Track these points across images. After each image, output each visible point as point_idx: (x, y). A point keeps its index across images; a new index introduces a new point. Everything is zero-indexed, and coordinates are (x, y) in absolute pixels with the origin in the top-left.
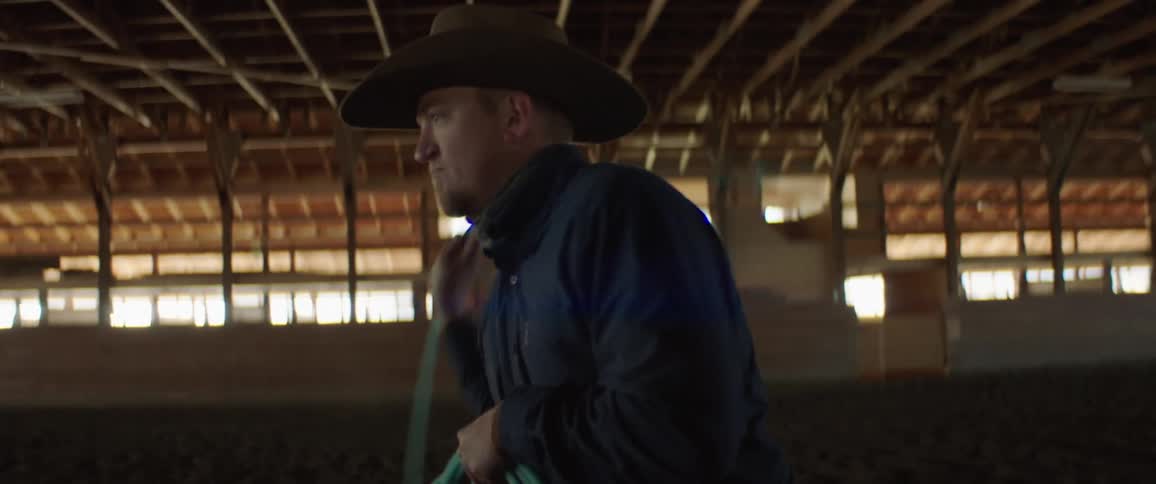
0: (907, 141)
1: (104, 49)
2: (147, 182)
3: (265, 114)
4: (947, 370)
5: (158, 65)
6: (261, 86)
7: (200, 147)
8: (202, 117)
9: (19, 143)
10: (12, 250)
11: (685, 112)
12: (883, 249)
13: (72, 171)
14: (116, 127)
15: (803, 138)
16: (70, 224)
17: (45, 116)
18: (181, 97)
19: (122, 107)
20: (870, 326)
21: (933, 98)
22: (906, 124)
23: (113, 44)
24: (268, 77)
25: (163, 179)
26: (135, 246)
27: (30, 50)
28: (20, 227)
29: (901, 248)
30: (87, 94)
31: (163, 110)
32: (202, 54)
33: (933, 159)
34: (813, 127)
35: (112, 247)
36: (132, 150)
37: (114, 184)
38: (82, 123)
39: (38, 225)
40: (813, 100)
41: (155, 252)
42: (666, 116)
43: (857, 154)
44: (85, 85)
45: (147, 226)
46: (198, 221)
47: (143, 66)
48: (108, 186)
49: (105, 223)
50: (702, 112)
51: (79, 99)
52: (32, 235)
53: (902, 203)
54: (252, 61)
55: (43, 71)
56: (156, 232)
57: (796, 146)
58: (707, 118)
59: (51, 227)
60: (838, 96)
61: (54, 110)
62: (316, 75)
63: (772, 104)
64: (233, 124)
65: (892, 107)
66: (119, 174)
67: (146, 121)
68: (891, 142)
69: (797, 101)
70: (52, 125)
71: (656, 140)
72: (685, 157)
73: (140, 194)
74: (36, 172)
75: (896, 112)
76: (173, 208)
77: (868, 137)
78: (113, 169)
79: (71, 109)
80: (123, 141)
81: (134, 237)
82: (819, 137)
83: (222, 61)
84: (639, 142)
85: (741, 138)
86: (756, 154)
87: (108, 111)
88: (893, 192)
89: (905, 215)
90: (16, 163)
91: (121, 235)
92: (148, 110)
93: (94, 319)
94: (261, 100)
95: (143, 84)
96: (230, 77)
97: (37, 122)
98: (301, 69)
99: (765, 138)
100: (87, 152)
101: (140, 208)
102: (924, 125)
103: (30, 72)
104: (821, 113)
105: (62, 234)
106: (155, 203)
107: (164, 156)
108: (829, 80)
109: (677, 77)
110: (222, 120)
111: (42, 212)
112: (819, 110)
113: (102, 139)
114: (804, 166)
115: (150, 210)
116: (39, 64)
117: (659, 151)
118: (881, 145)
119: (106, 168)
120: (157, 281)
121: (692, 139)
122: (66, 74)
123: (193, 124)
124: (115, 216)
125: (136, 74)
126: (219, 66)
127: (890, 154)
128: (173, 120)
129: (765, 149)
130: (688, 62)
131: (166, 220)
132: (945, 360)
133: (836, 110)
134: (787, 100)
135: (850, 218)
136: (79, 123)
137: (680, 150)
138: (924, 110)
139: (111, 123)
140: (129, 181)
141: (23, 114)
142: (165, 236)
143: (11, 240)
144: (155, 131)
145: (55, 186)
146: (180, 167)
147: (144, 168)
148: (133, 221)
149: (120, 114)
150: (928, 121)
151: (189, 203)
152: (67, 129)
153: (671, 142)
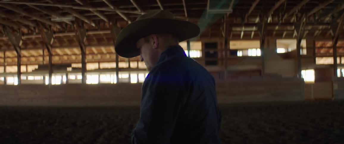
0: (322, 28)
1: (78, 5)
2: (96, 42)
3: (127, 22)
4: (333, 99)
5: (95, 9)
6: (125, 14)
7: (109, 32)
8: (109, 23)
9: (60, 32)
10: (60, 62)
11: (252, 20)
12: (315, 61)
13: (75, 39)
14: (86, 27)
15: (289, 28)
16: (75, 54)
17: (66, 24)
18: (102, 18)
19: (86, 21)
20: (309, 85)
21: (330, 15)
22: (322, 23)
23: (81, 4)
24: (126, 12)
25: (100, 41)
26: (93, 60)
27: (59, 6)
28: (62, 56)
29: (321, 61)
30: (76, 18)
31: (98, 22)
32: (106, 6)
33: (330, 34)
34: (291, 24)
35: (86, 61)
36: (91, 33)
37: (86, 43)
38: (76, 25)
39: (67, 55)
40: (292, 16)
41: (99, 62)
42: (246, 21)
43: (306, 32)
44: (75, 15)
45: (97, 55)
46: (110, 53)
47: (91, 9)
48: (84, 44)
49: (84, 54)
50: (257, 20)
51: (74, 19)
52: (65, 58)
53: (321, 47)
54: (121, 7)
55: (64, 11)
56: (99, 56)
57: (287, 30)
58: (258, 22)
59: (70, 55)
60: (299, 15)
61: (68, 22)
62: (139, 11)
63: (279, 17)
64: (118, 25)
65: (317, 18)
66: (87, 40)
67: (93, 25)
68: (317, 29)
69: (286, 16)
70: (68, 26)
71: (243, 29)
72: (253, 33)
73: (94, 45)
74: (65, 40)
75: (318, 19)
76: (104, 49)
77: (310, 27)
78: (85, 39)
79: (72, 22)
80: (87, 31)
81: (93, 58)
82: (293, 27)
83: (112, 7)
84: (238, 29)
85: (269, 28)
86: (275, 33)
87: (83, 22)
88: (319, 44)
89: (322, 51)
90: (59, 37)
91: (89, 57)
92: (94, 21)
93: (81, 82)
94: (125, 19)
95: (91, 14)
96: (115, 12)
97: (64, 26)
98: (135, 9)
99: (277, 28)
100: (78, 34)
101: (94, 50)
102: (327, 24)
103: (61, 12)
104: (294, 20)
105: (74, 57)
106: (98, 48)
107: (100, 34)
108: (297, 9)
109: (248, 10)
110: (115, 24)
111: (67, 51)
112: (294, 19)
113: (82, 30)
114: (289, 36)
115: (97, 50)
116: (62, 10)
117: (244, 31)
118: (314, 30)
119: (83, 39)
120: (100, 71)
121: (254, 28)
122: (70, 12)
123: (107, 25)
124: (87, 52)
125: (89, 12)
126: (112, 9)
127: (317, 32)
128: (102, 24)
129: (277, 31)
130: (251, 5)
131: (102, 53)
132: (333, 96)
133: (299, 19)
134: (283, 16)
135: (304, 52)
136: (75, 26)
137: (251, 31)
138: (328, 19)
139: (84, 25)
140: (91, 42)
141: (60, 24)
142: (102, 57)
143: (60, 59)
144: (97, 28)
145: (70, 43)
146: (104, 38)
147: (94, 38)
148: (93, 53)
149: (86, 23)
150: (328, 22)
151: (108, 48)
152: (72, 27)
153: (248, 29)
